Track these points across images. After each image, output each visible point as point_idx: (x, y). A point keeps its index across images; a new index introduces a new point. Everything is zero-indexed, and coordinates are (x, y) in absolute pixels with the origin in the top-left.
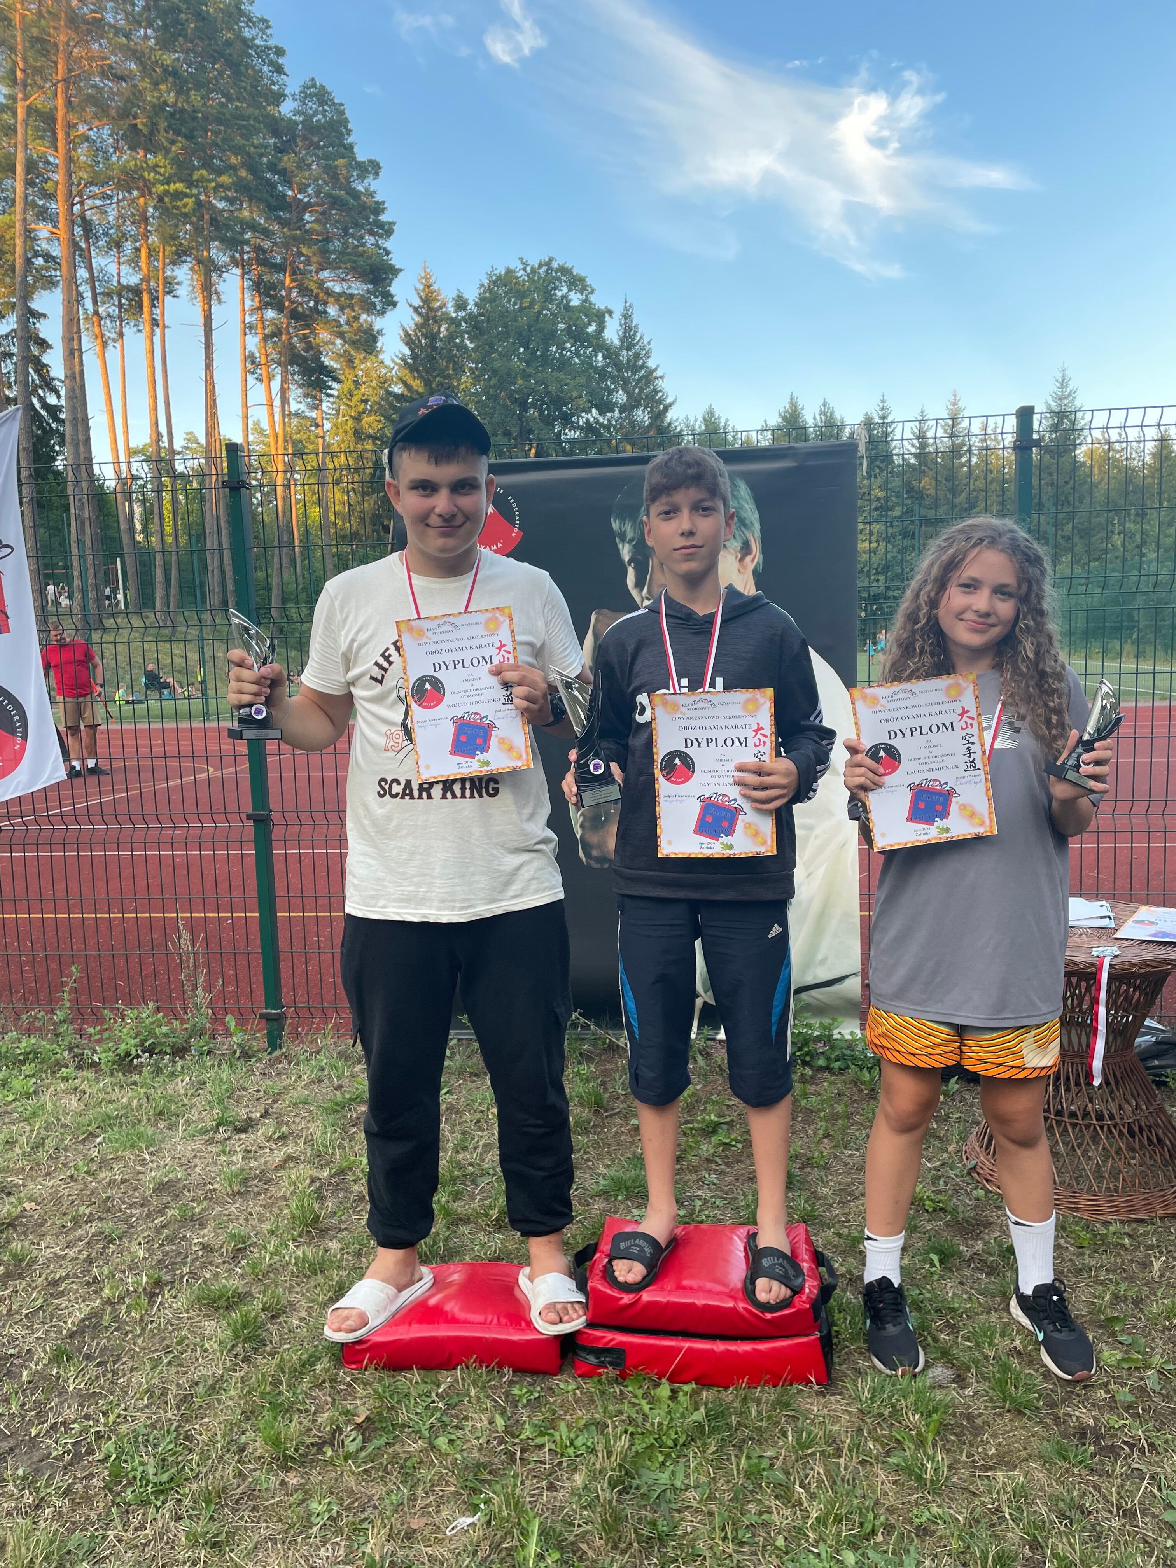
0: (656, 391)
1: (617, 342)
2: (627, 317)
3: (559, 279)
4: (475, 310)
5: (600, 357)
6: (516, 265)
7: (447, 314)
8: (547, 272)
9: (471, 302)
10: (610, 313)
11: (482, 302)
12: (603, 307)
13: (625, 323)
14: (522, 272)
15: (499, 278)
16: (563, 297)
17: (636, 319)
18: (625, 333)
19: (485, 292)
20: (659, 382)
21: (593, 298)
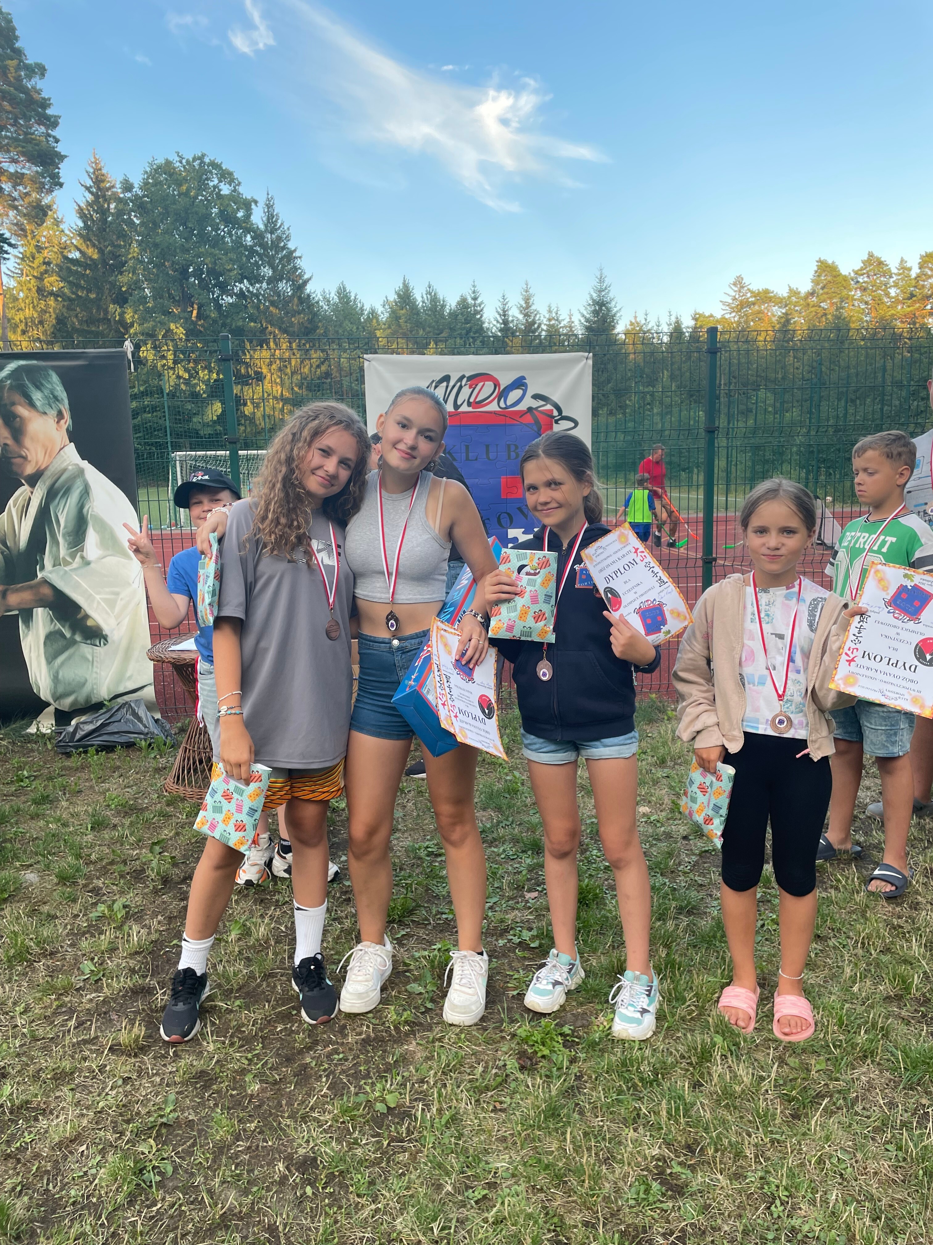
0: (296, 269)
1: (262, 227)
2: (269, 206)
3: (211, 172)
4: (140, 193)
5: (249, 238)
6: (174, 158)
7: (115, 194)
8: (200, 164)
9: (136, 185)
10: (256, 202)
11: (145, 185)
12: (249, 197)
13: (268, 212)
14: (178, 164)
15: (159, 167)
16: (215, 187)
17: (277, 210)
18: (268, 219)
19: (148, 178)
20: (298, 261)
21: (241, 189)
